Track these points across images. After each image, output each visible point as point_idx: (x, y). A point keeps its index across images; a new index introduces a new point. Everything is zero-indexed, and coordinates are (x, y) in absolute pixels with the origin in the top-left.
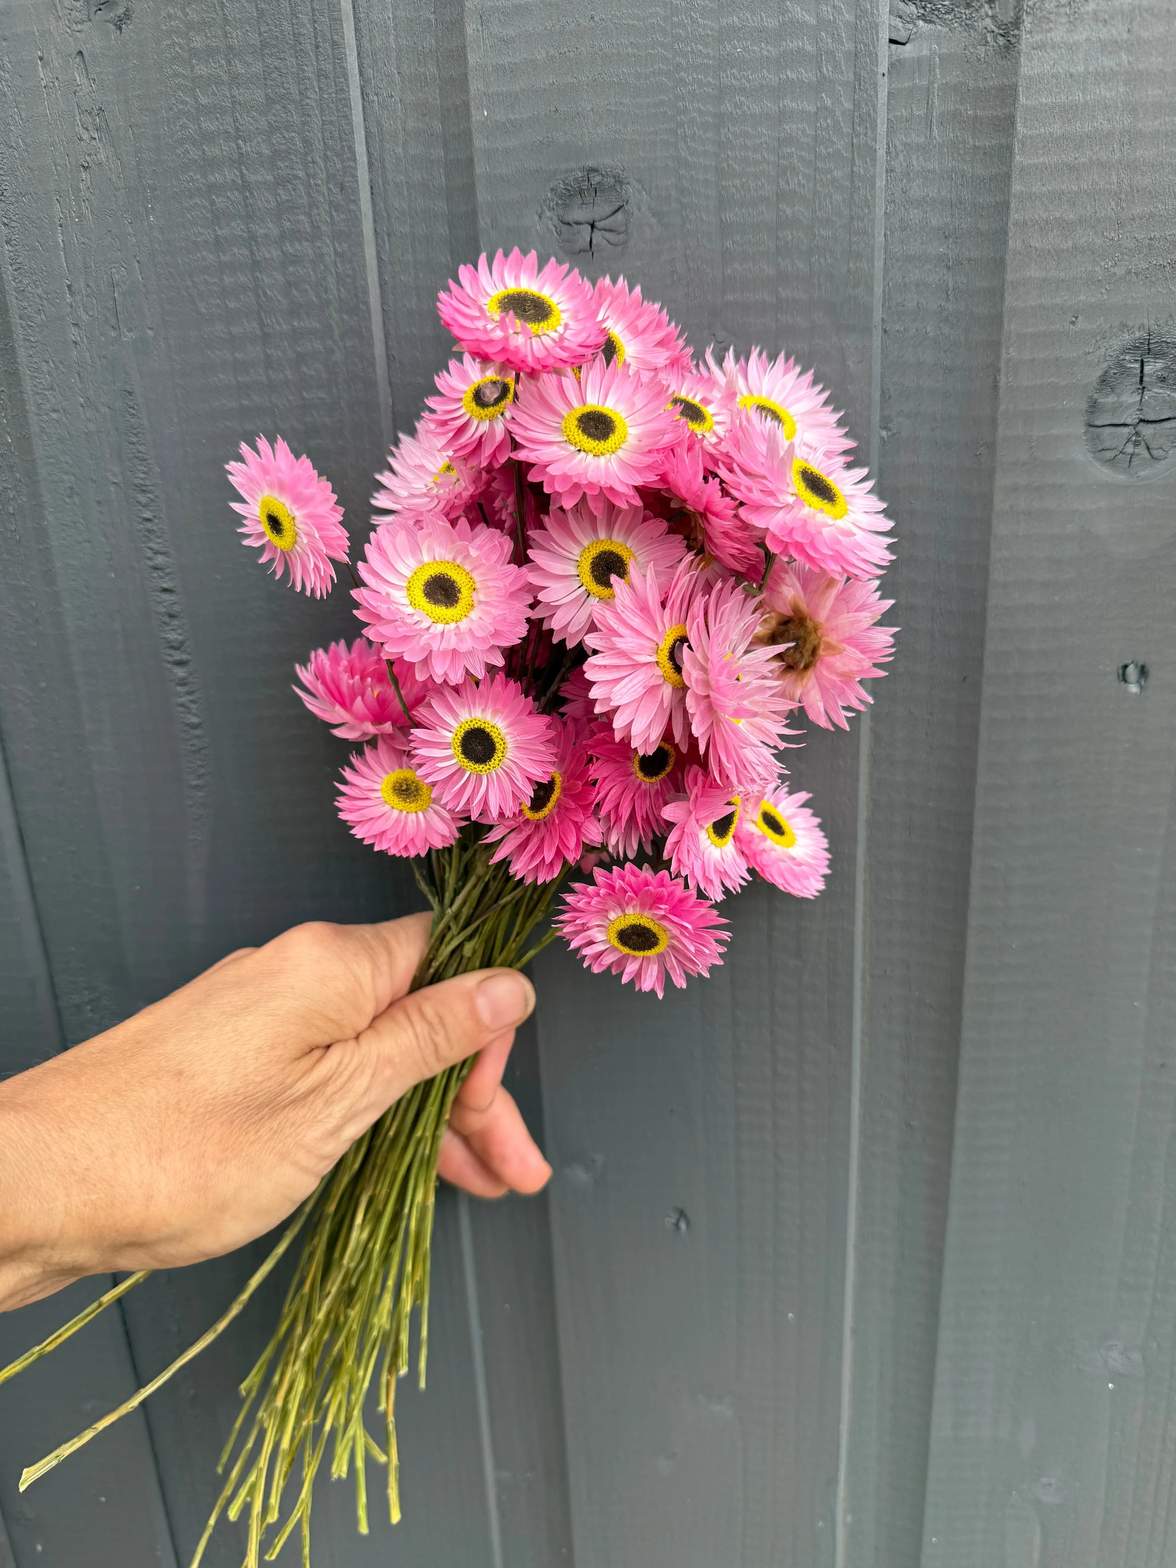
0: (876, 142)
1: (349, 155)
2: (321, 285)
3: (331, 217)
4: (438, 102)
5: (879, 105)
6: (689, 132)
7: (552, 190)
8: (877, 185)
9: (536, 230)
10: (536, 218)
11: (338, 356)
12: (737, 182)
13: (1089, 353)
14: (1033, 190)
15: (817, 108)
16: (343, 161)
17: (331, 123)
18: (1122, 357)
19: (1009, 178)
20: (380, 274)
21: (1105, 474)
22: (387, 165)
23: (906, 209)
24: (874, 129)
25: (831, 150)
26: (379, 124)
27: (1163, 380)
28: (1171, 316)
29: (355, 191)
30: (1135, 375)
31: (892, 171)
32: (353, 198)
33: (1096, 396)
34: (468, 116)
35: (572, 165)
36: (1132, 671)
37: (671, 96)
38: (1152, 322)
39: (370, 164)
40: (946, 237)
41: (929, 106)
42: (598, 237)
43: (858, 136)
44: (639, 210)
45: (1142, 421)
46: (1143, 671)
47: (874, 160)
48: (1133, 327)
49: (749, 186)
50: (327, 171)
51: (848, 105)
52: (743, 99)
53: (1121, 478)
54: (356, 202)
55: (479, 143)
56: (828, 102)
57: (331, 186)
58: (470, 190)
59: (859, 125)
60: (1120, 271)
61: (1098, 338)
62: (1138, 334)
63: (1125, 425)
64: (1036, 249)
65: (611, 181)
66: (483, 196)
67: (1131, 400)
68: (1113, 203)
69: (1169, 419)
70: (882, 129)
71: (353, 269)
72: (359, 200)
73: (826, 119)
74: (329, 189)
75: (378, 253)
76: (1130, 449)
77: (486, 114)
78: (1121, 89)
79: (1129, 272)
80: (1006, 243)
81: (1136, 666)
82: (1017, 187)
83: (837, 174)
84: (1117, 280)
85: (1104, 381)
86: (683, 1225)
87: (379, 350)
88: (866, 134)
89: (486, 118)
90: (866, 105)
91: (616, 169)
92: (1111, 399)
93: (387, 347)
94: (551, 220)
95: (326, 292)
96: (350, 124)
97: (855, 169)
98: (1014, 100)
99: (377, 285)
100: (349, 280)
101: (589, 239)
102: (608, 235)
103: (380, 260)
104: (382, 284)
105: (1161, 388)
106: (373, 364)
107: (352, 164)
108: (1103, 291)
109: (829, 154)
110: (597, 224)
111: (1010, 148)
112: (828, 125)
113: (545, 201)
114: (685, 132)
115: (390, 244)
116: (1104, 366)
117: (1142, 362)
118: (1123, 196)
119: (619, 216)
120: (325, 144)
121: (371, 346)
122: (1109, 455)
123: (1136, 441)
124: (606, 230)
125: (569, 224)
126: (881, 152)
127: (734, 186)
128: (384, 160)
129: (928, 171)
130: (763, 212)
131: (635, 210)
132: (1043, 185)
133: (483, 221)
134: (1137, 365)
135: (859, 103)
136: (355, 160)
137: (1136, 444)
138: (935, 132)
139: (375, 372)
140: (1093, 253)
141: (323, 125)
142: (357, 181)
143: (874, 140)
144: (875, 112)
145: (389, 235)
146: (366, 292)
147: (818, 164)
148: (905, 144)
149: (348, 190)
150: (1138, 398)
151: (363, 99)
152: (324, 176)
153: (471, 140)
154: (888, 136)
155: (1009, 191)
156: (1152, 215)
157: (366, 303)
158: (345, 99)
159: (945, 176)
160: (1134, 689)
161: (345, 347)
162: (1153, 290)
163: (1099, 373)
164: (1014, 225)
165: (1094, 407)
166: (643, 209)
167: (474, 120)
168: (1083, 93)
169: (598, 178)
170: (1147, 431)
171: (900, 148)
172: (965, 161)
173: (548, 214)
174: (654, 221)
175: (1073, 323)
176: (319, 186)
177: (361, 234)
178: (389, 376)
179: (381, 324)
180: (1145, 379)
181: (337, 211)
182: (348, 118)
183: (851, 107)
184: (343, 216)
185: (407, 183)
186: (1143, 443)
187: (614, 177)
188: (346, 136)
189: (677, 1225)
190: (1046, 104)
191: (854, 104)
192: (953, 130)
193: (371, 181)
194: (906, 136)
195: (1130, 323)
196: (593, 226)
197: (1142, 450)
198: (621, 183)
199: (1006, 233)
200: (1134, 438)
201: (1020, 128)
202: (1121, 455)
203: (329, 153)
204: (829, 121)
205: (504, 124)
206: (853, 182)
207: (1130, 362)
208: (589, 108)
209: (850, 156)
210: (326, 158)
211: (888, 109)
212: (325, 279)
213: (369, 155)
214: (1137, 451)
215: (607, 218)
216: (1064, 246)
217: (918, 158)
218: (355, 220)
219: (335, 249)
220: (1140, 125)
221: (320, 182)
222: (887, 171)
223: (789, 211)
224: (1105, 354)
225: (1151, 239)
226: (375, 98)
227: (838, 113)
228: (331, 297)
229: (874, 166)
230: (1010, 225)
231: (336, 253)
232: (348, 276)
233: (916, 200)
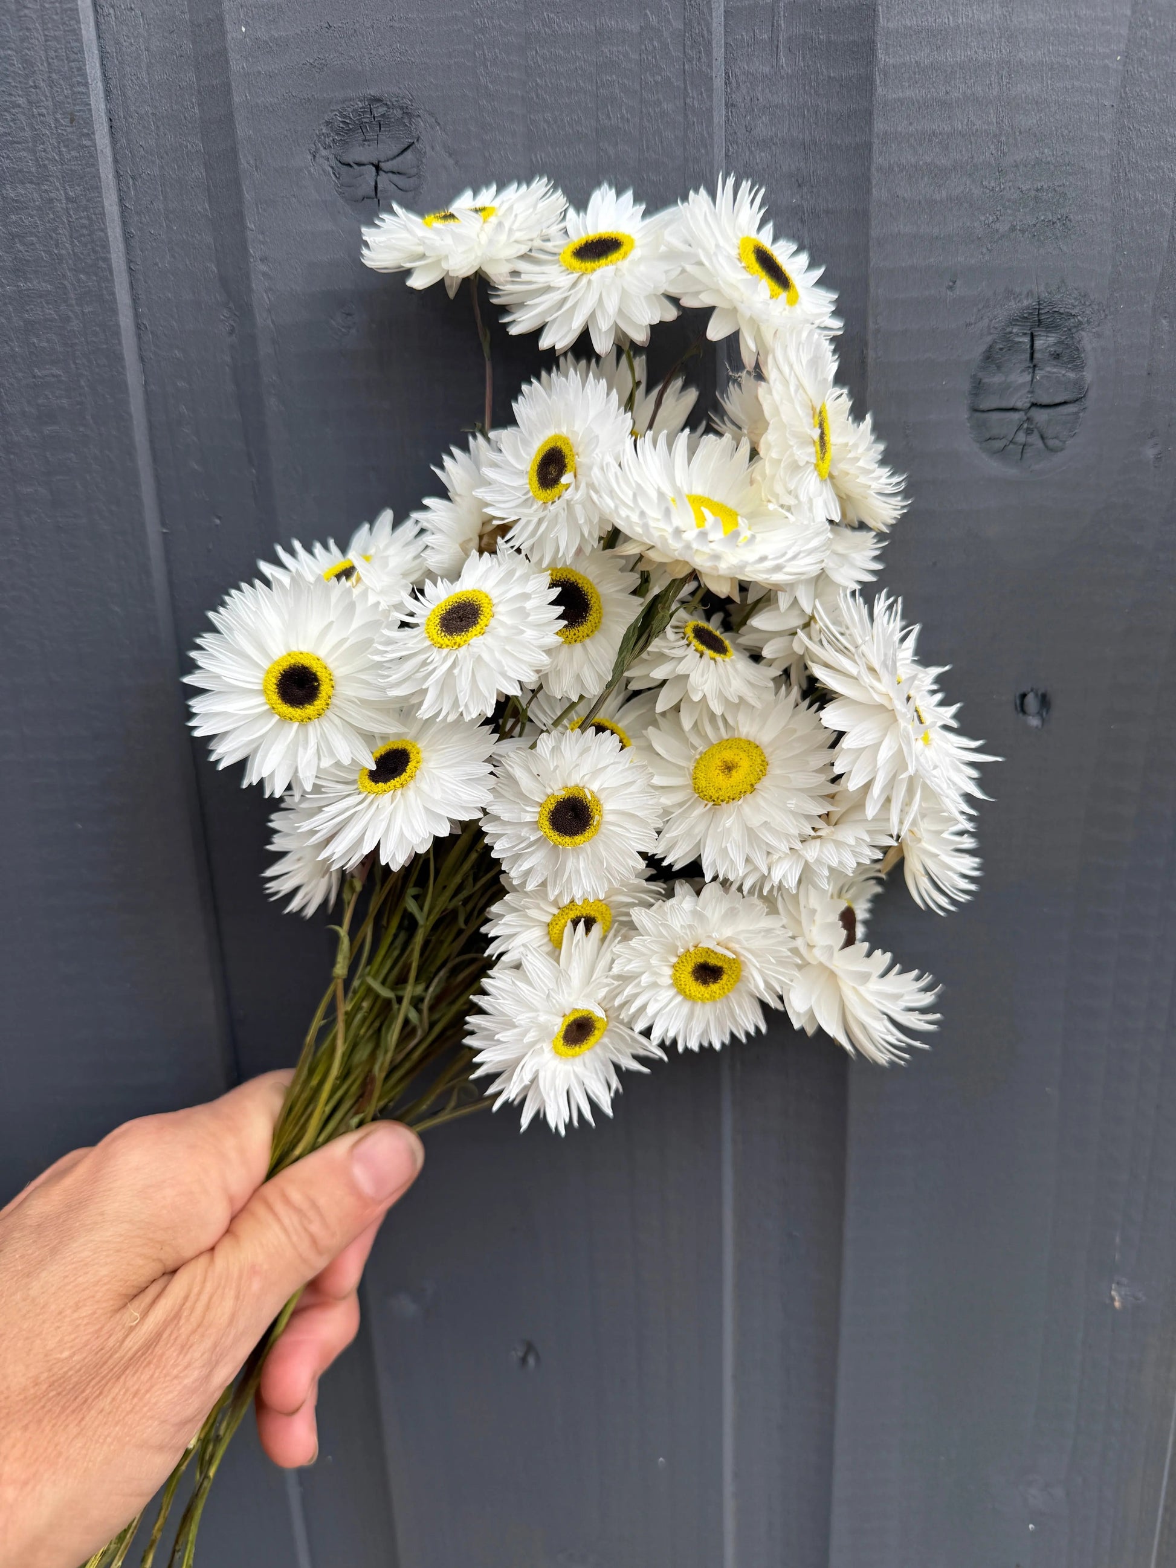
0: (711, 69)
1: (79, 79)
2: (51, 238)
3: (60, 153)
4: (187, 16)
5: (714, 25)
6: (489, 56)
7: (328, 123)
8: (716, 120)
9: (309, 172)
10: (310, 157)
11: (75, 325)
12: (549, 116)
13: (970, 324)
14: (899, 129)
15: (641, 27)
16: (72, 86)
17: (55, 38)
18: (1008, 330)
19: (871, 114)
20: (125, 224)
21: (994, 467)
22: (129, 93)
23: (751, 152)
24: (709, 53)
25: (658, 78)
26: (118, 43)
27: (1057, 356)
28: (1063, 281)
29: (89, 123)
30: (1024, 351)
31: (733, 105)
32: (85, 131)
33: (980, 375)
34: (223, 33)
35: (351, 94)
36: (1032, 702)
37: (467, 12)
38: (1042, 288)
39: (108, 92)
40: (799, 186)
41: (774, 28)
42: (384, 180)
43: (690, 61)
44: (433, 148)
45: (1034, 405)
46: (1045, 701)
47: (710, 90)
48: (1020, 294)
49: (562, 120)
50: (53, 98)
51: (678, 25)
52: (552, 15)
53: (1012, 472)
54: (90, 136)
55: (237, 64)
56: (653, 20)
57: (59, 116)
58: (227, 121)
59: (692, 47)
60: (1003, 227)
61: (980, 306)
62: (1026, 303)
63: (1014, 409)
64: (905, 200)
65: (398, 113)
66: (242, 130)
67: (1021, 380)
68: (992, 147)
69: (1065, 403)
70: (719, 53)
71: (89, 219)
72: (93, 133)
73: (651, 40)
74: (56, 120)
75: (121, 200)
76: (1021, 437)
77: (244, 29)
78: (998, 12)
79: (1013, 229)
80: (868, 192)
81: (1036, 695)
82: (879, 126)
83: (667, 106)
84: (999, 238)
85: (988, 358)
86: (531, 1361)
87: (125, 320)
88: (699, 59)
89: (245, 35)
90: (699, 24)
91: (403, 98)
92: (997, 379)
93: (137, 315)
94: (328, 159)
95: (57, 246)
96: (79, 40)
97: (688, 101)
98: (873, 22)
99: (120, 239)
100: (85, 232)
101: (373, 184)
102: (395, 178)
103: (123, 209)
104: (127, 237)
105: (1055, 366)
106: (117, 333)
107: (81, 89)
108: (984, 250)
109: (656, 83)
110: (382, 165)
111: (870, 79)
112: (655, 48)
113: (319, 136)
114: (484, 54)
115: (135, 190)
116: (989, 339)
117: (1032, 336)
118: (1003, 139)
119: (409, 155)
120: (49, 64)
121: (114, 311)
122: (998, 444)
123: (1028, 429)
124: (393, 172)
125: (349, 165)
126: (719, 83)
127: (545, 120)
128: (124, 86)
129: (776, 106)
130: (580, 152)
131: (428, 148)
132: (911, 124)
133: (245, 161)
134: (1027, 339)
135: (690, 21)
136: (86, 85)
137: (1029, 432)
138: (783, 60)
139: (120, 343)
140: (971, 205)
141: (46, 41)
142: (90, 110)
143: (710, 66)
144: (710, 32)
145: (133, 178)
146: (105, 247)
147: (645, 94)
148: (747, 74)
149: (81, 122)
150: (1029, 378)
151: (96, 11)
152: (50, 104)
153: (227, 61)
154: (726, 65)
155: (870, 131)
156: (1038, 162)
157: (107, 260)
158: (71, 10)
159: (796, 113)
160: (1034, 722)
161: (83, 313)
162: (1042, 251)
163: (983, 348)
164: (878, 170)
165: (978, 387)
166: (438, 148)
167: (229, 37)
168: (953, 15)
169: (382, 110)
170: (1041, 416)
171: (743, 78)
172: (818, 95)
173: (324, 153)
174: (450, 162)
175: (950, 288)
176: (44, 116)
177: (97, 176)
178: (140, 349)
179: (126, 285)
180: (1037, 355)
181: (66, 146)
182: (76, 33)
183: (681, 27)
184: (74, 153)
185: (153, 114)
186: (1036, 431)
187: (402, 108)
188: (76, 53)
189: (524, 1360)
190: (911, 28)
191: (685, 24)
192: (804, 58)
193: (109, 111)
194: (748, 65)
195: (1017, 290)
196: (377, 168)
197: (1034, 439)
198: (407, 114)
199: (869, 180)
200: (1025, 426)
201: (881, 55)
202: (1011, 446)
203: (54, 76)
204: (656, 43)
205: (266, 42)
206: (686, 116)
207: (1017, 334)
208: (368, 25)
209: (682, 86)
210: (51, 83)
211: (726, 31)
212: (55, 230)
213: (106, 78)
214: (1030, 439)
215: (395, 158)
216: (937, 197)
217: (763, 90)
218: (90, 158)
219: (66, 193)
220: (1021, 55)
221: (44, 111)
222: (727, 106)
223: (611, 151)
224: (989, 326)
225: (1037, 190)
226: (112, 11)
227: (665, 34)
228: (63, 252)
229: (710, 97)
230: (873, 169)
231: (68, 199)
232: (83, 227)
233: (764, 141)
